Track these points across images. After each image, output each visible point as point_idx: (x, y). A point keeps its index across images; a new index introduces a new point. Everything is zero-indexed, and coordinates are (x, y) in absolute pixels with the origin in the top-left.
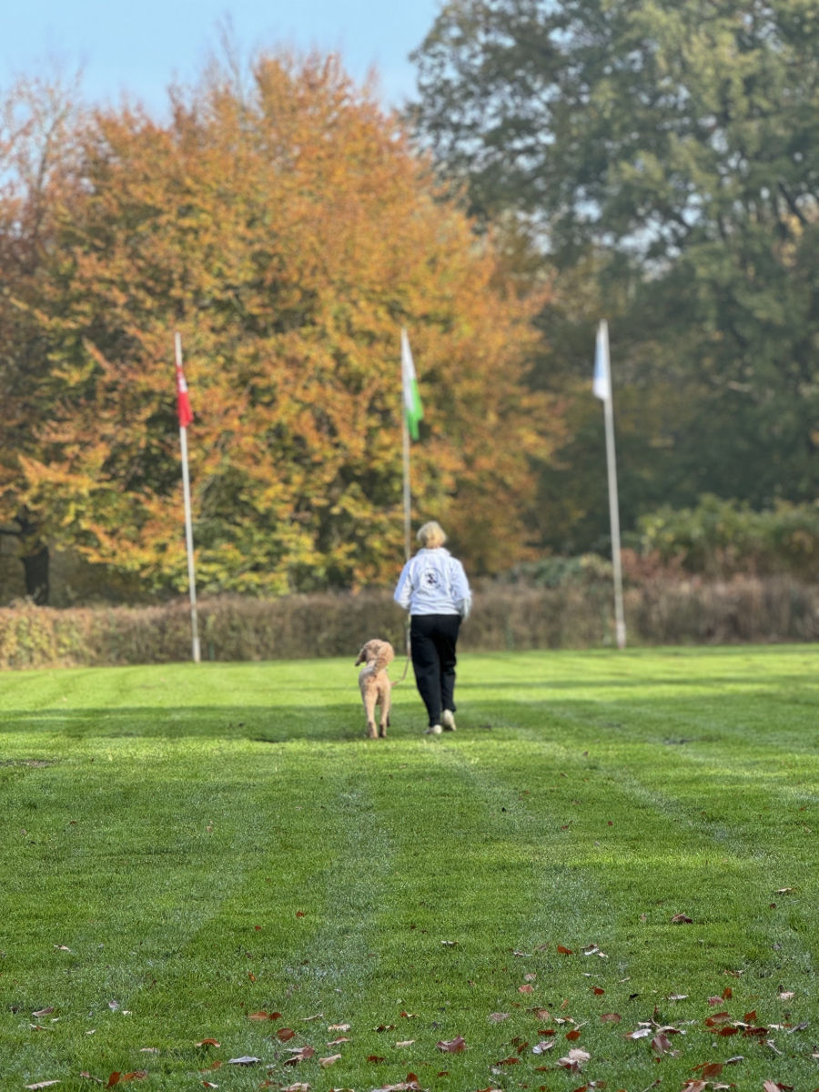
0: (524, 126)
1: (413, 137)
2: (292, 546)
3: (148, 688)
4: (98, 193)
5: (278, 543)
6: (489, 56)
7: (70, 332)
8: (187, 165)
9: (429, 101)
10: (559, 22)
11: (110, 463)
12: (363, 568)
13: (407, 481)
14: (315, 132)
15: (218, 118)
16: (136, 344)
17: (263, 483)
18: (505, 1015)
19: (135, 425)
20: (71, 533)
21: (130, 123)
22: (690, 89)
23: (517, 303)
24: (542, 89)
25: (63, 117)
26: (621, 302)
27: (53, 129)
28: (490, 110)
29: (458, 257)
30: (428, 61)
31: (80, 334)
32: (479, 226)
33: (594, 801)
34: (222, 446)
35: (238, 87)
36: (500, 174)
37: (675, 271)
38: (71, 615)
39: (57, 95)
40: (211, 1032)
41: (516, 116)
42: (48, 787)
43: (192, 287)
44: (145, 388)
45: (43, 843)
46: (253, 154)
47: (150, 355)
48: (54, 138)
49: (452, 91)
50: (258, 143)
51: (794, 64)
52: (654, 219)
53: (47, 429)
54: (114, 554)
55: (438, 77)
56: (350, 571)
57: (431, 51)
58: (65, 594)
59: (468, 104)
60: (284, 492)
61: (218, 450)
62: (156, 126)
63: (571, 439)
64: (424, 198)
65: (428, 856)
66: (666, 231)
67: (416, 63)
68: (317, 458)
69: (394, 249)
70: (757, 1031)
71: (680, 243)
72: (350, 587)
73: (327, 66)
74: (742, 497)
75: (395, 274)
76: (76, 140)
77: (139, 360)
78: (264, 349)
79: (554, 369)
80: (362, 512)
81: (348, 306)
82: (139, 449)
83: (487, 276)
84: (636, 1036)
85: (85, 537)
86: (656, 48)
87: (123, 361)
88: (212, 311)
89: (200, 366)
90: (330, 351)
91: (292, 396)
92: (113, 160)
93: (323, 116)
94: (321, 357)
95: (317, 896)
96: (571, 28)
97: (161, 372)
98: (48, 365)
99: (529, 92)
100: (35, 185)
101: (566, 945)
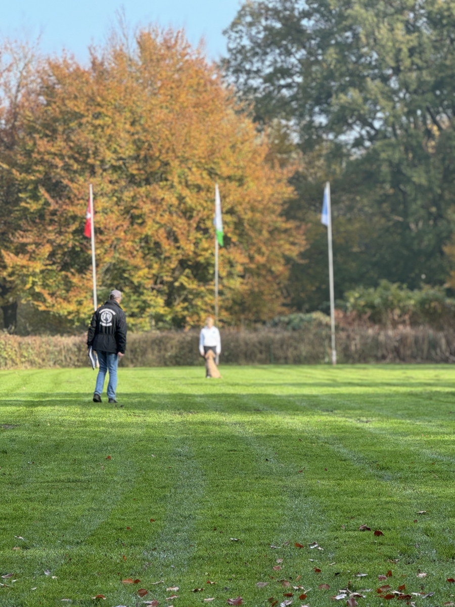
0: (285, 72)
1: (224, 77)
2: (152, 303)
3: (71, 382)
4: (48, 104)
5: (144, 302)
6: (267, 33)
7: (32, 182)
8: (98, 90)
9: (233, 57)
10: (307, 15)
11: (52, 255)
12: (191, 316)
13: (217, 269)
14: (170, 73)
15: (116, 64)
16: (68, 189)
17: (136, 268)
18: (265, 584)
19: (67, 234)
20: (30, 294)
21: (67, 66)
22: (378, 54)
23: (280, 171)
24: (296, 52)
25: (30, 62)
26: (338, 171)
27: (24, 68)
28: (267, 63)
29: (247, 144)
30: (234, 35)
31: (36, 183)
32: (259, 127)
33: (317, 456)
34: (114, 247)
35: (127, 48)
36: (272, 99)
37: (368, 154)
38: (28, 339)
39: (26, 50)
40: (102, 590)
41: (282, 66)
42: (14, 440)
43: (100, 158)
44: (72, 214)
45: (10, 474)
46: (135, 85)
47: (75, 196)
48: (24, 74)
49: (246, 52)
50: (137, 79)
51: (436, 41)
52: (357, 125)
53: (17, 235)
54: (53, 305)
55: (239, 44)
56: (184, 318)
57: (235, 29)
58: (25, 328)
59: (255, 59)
60: (149, 273)
61: (112, 249)
62: (82, 68)
63: (308, 247)
64: (230, 111)
65: (225, 487)
66: (364, 132)
67: (227, 36)
68: (167, 254)
69: (213, 139)
70: (406, 597)
71: (371, 139)
72: (184, 327)
73: (177, 36)
74: (403, 282)
75: (212, 152)
76: (37, 75)
77: (69, 198)
78: (139, 193)
79: (300, 207)
80: (192, 285)
81: (186, 170)
82: (68, 248)
83: (263, 155)
84: (338, 598)
85: (38, 296)
86: (361, 31)
87: (60, 199)
88: (110, 172)
89: (103, 202)
90: (176, 195)
91: (154, 220)
92: (56, 86)
93: (174, 65)
94: (171, 198)
95: (162, 509)
96: (313, 18)
97: (81, 205)
98: (19, 200)
99: (289, 53)
100: (13, 99)
101: (300, 542)
